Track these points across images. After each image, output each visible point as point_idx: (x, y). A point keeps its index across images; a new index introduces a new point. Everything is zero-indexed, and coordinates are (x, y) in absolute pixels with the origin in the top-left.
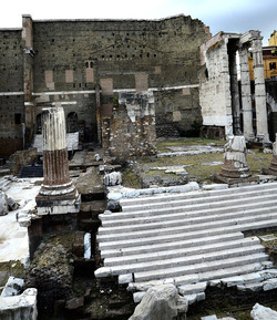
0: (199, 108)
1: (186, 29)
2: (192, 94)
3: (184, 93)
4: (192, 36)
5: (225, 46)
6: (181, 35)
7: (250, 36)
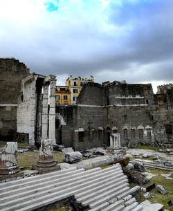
0: (15, 121)
1: (14, 68)
2: (12, 110)
3: (7, 109)
4: (18, 73)
5: (35, 82)
6: (10, 71)
7: (49, 78)
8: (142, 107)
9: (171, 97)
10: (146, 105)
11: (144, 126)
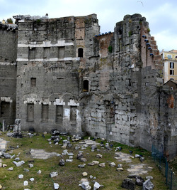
8: (67, 63)
9: (122, 39)
10: (77, 59)
11: (66, 101)
